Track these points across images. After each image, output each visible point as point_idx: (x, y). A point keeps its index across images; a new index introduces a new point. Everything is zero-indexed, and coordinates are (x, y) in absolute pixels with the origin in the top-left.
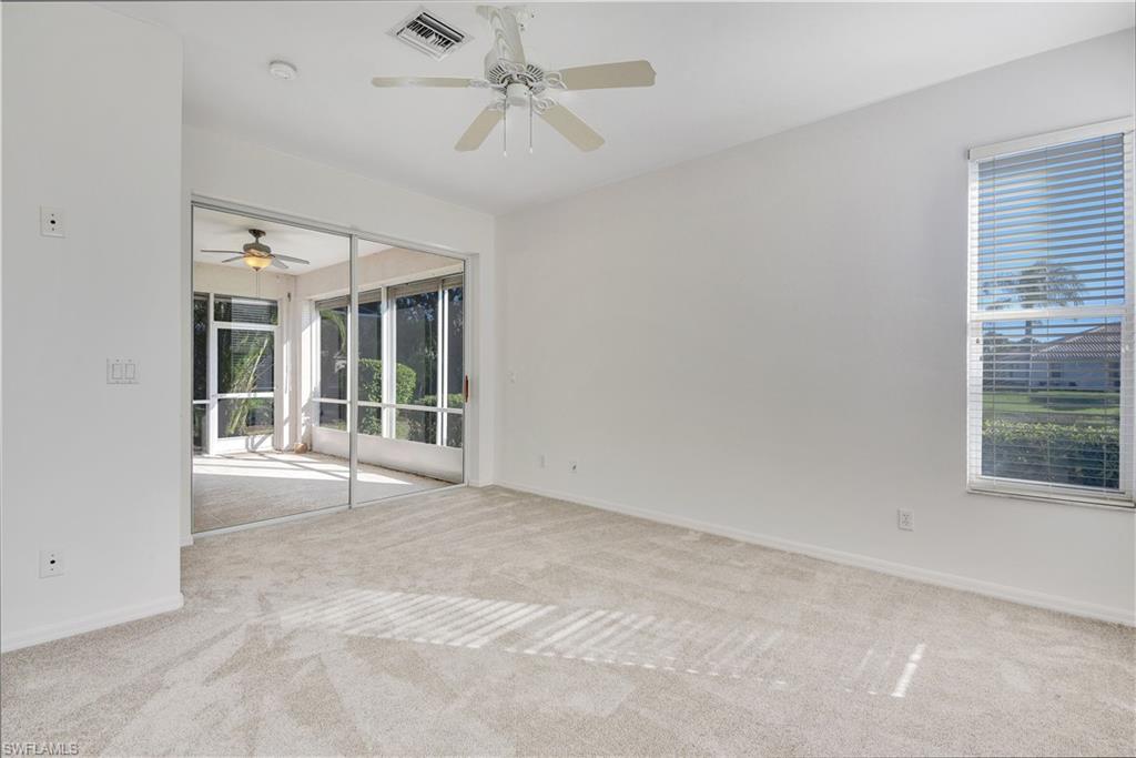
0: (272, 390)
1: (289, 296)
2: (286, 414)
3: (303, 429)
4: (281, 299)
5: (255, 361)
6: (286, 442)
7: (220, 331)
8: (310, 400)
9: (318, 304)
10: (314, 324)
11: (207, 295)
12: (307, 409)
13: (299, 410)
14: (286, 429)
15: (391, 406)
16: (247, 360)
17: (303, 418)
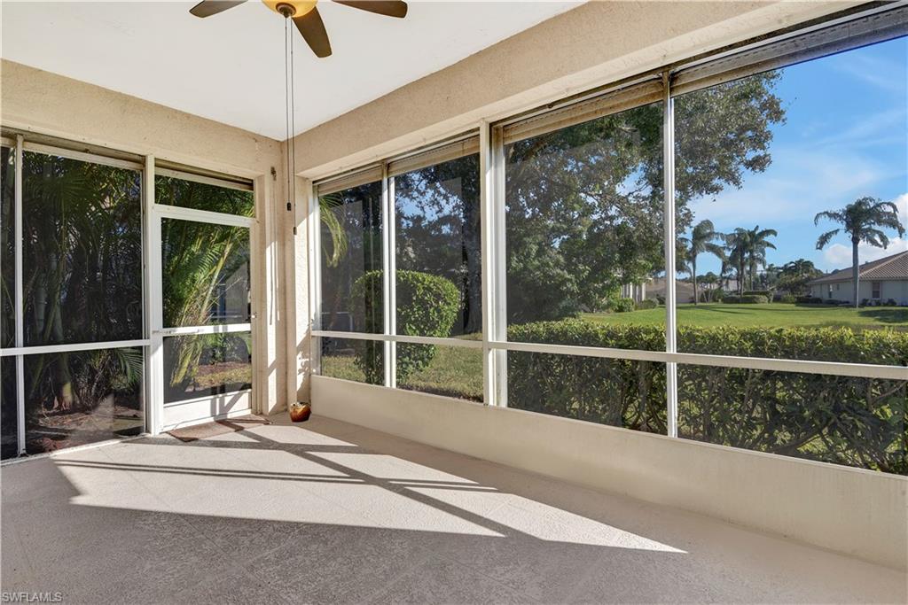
0: (248, 320)
1: (273, 172)
2: (272, 357)
3: (300, 379)
4: (261, 178)
5: (212, 275)
6: (272, 401)
7: (166, 222)
8: (308, 332)
9: (317, 184)
10: (311, 217)
11: (141, 161)
12: (304, 347)
13: (291, 350)
14: (272, 380)
15: (498, 346)
16: (201, 276)
17: (300, 362)
